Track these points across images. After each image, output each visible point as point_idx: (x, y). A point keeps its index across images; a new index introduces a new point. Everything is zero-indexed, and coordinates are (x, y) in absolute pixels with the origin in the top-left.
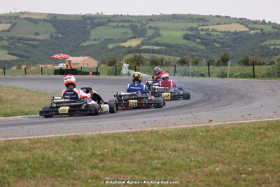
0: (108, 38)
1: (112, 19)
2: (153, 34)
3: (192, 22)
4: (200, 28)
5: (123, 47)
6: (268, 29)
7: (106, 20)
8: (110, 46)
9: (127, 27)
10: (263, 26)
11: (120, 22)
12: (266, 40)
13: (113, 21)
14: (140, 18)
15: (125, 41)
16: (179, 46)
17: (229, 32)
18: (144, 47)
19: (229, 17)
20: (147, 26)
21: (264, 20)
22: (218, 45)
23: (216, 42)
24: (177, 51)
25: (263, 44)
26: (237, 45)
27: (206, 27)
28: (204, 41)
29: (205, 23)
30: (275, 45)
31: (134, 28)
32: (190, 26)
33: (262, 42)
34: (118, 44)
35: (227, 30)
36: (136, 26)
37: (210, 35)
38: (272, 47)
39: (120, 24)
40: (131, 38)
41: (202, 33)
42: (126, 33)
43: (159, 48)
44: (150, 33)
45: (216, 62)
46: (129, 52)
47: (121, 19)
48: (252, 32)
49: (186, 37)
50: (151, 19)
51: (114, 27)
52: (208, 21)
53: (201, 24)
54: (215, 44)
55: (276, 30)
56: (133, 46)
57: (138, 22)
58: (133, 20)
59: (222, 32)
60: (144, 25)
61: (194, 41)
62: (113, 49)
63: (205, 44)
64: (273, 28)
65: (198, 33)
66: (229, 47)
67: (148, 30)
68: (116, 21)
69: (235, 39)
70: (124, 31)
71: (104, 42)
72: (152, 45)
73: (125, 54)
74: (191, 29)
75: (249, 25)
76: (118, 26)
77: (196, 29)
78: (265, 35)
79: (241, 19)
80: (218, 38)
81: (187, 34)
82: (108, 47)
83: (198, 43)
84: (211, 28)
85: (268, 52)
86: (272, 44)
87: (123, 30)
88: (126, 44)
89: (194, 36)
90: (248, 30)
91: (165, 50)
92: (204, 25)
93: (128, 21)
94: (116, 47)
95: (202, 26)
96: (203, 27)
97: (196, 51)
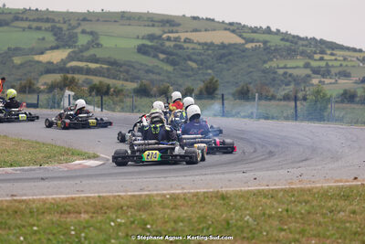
0: (13, 47)
1: (21, 16)
2: (88, 43)
3: (153, 26)
4: (164, 36)
5: (39, 62)
6: (275, 41)
7: (11, 17)
8: (17, 60)
9: (46, 30)
10: (267, 37)
11: (34, 20)
12: (271, 60)
13: (22, 20)
14: (67, 17)
15: (42, 53)
16: (130, 65)
17: (212, 44)
18: (74, 64)
19: (213, 20)
20: (79, 30)
21: (268, 27)
22: (194, 65)
23: (191, 60)
24: (127, 72)
25: (267, 66)
26: (225, 66)
27: (176, 35)
28: (171, 58)
29: (175, 29)
30: (285, 67)
31: (56, 32)
32: (150, 33)
33: (265, 62)
34: (30, 57)
35: (209, 41)
36: (61, 29)
37: (181, 48)
38: (281, 72)
39: (35, 25)
40: (53, 48)
41: (168, 44)
42: (43, 39)
43: (98, 65)
44: (83, 40)
45: (196, 92)
46: (48, 71)
47: (35, 17)
48: (249, 46)
49: (142, 50)
50: (86, 18)
51: (24, 29)
52: (179, 25)
53: (166, 29)
54: (190, 63)
55: (288, 44)
56: (55, 62)
57: (65, 22)
58: (57, 19)
59: (199, 44)
60: (74, 28)
61: (155, 56)
62: (21, 65)
63: (173, 63)
64: (282, 40)
65: (162, 45)
66: (211, 68)
67: (80, 36)
68: (27, 19)
69: (222, 56)
70: (41, 37)
71: (6, 53)
72: (87, 61)
73: (42, 74)
74: (151, 37)
75: (245, 35)
76: (30, 28)
77: (160, 37)
78: (269, 52)
79: (231, 24)
80: (194, 54)
81: (143, 45)
82: (12, 61)
83: (162, 60)
84: (183, 36)
85: (274, 80)
86: (281, 65)
87: (40, 35)
88: (44, 58)
89: (155, 49)
90: (243, 41)
91: (108, 69)
92: (172, 32)
93: (48, 20)
94: (26, 63)
95: (169, 32)
96: (171, 35)
97: (159, 74)
